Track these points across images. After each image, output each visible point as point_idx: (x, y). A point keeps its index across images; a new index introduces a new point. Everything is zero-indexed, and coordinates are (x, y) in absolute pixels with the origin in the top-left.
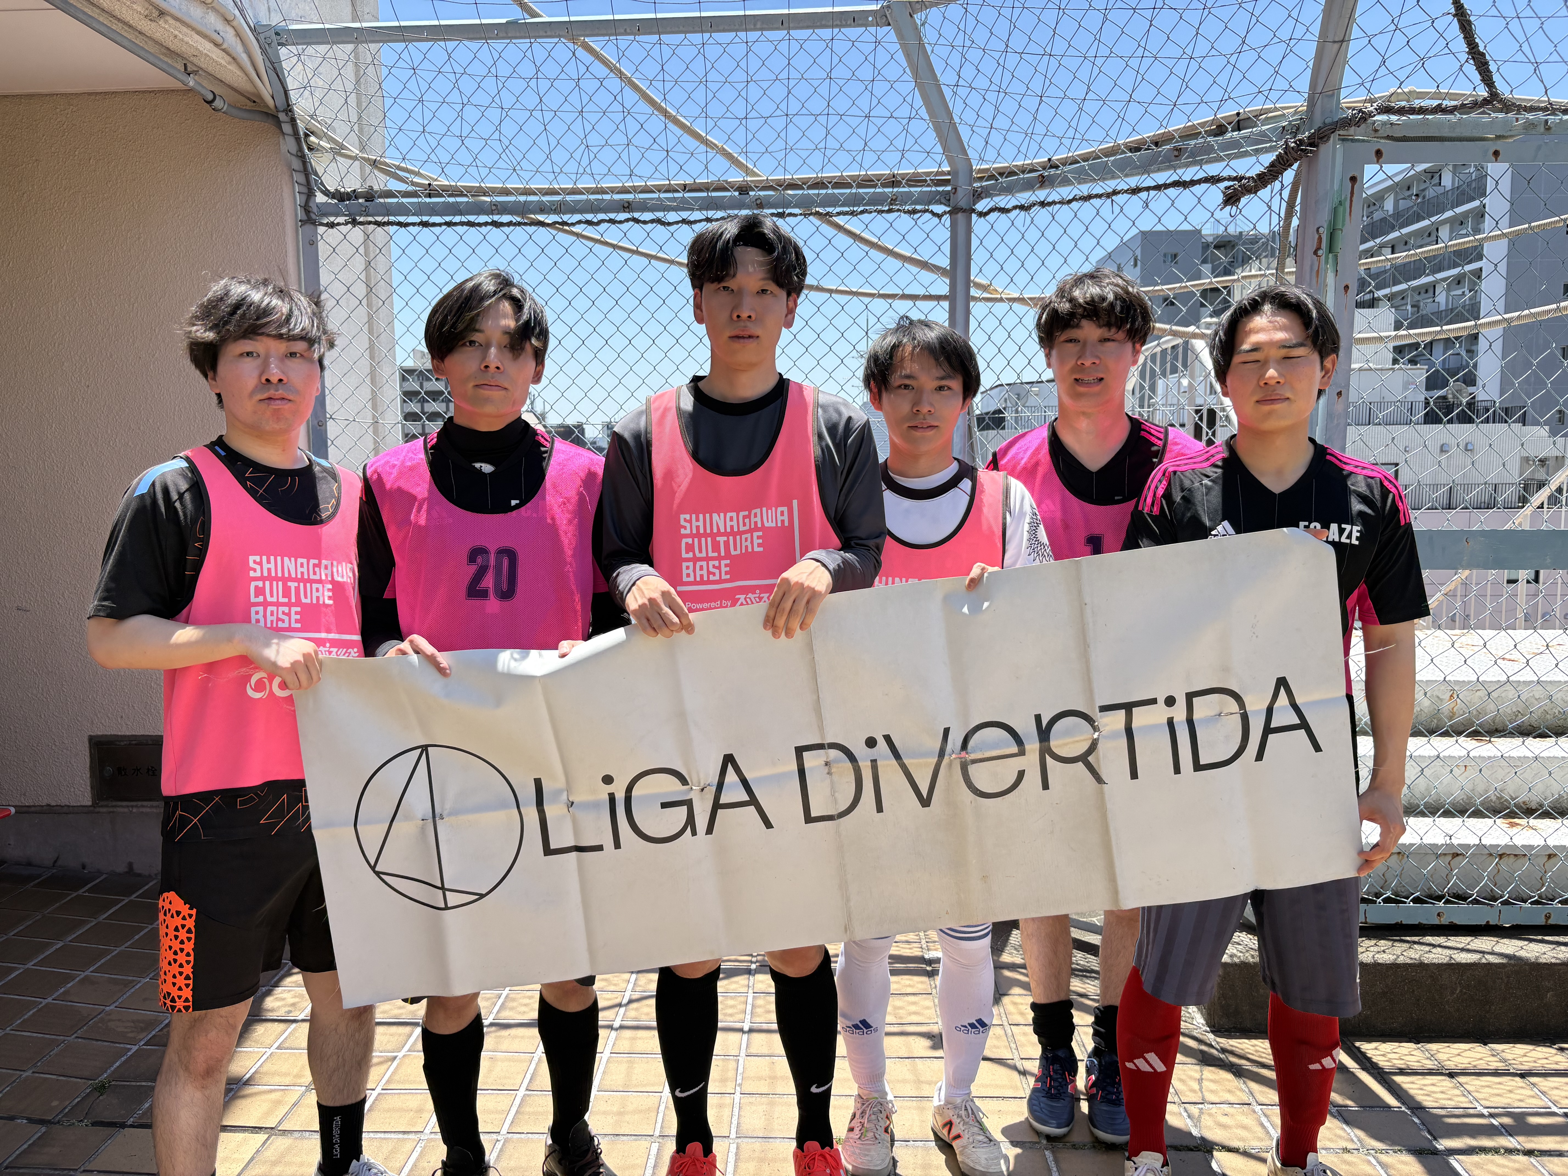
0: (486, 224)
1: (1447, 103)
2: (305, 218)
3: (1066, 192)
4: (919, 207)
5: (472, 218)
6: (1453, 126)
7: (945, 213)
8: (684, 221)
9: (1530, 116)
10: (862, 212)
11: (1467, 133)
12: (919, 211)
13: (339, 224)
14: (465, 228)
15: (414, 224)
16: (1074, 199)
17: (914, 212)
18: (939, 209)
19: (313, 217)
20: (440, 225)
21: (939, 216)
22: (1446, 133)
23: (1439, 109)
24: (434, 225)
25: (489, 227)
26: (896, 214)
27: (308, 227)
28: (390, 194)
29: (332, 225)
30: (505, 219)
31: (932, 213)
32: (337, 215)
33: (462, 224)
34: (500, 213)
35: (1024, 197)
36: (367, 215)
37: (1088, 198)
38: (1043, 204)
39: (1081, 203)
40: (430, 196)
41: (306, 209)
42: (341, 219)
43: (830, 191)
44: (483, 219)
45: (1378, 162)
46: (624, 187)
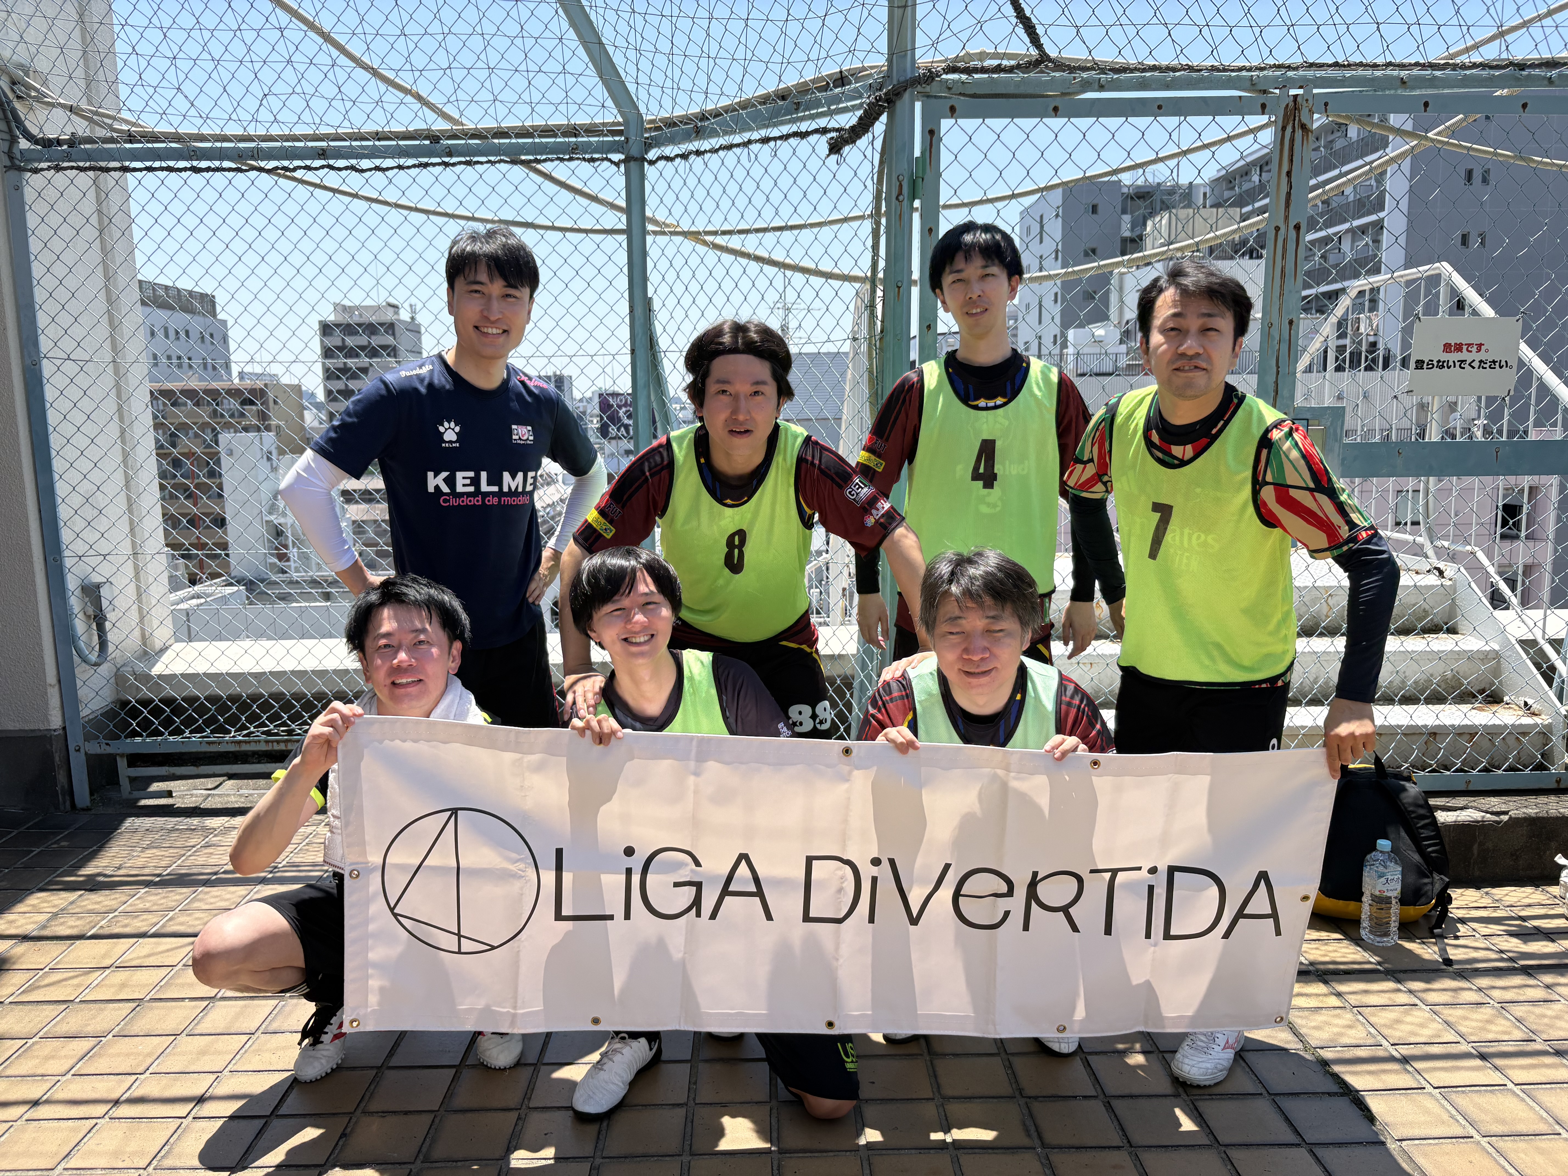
0: (185, 169)
1: (1005, 63)
2: (8, 163)
3: (715, 142)
4: (596, 156)
5: (171, 163)
6: (1018, 84)
7: (620, 161)
8: (377, 168)
9: (1085, 75)
10: (545, 160)
11: (1030, 91)
12: (598, 159)
13: (42, 170)
14: (165, 173)
15: (115, 169)
16: (721, 148)
17: (593, 160)
18: (616, 157)
19: (17, 162)
20: (140, 170)
21: (617, 164)
22: (1011, 90)
23: (998, 69)
24: (135, 170)
25: (189, 173)
26: (577, 162)
27: (13, 174)
28: (90, 140)
29: (36, 171)
30: (204, 164)
31: (612, 162)
32: (40, 161)
33: (162, 169)
34: (199, 159)
35: (683, 148)
36: (70, 161)
37: (729, 147)
38: (698, 153)
39: (726, 151)
40: (131, 142)
41: (10, 155)
42: (44, 165)
43: (514, 141)
44: (182, 164)
45: (952, 117)
46: (315, 134)
